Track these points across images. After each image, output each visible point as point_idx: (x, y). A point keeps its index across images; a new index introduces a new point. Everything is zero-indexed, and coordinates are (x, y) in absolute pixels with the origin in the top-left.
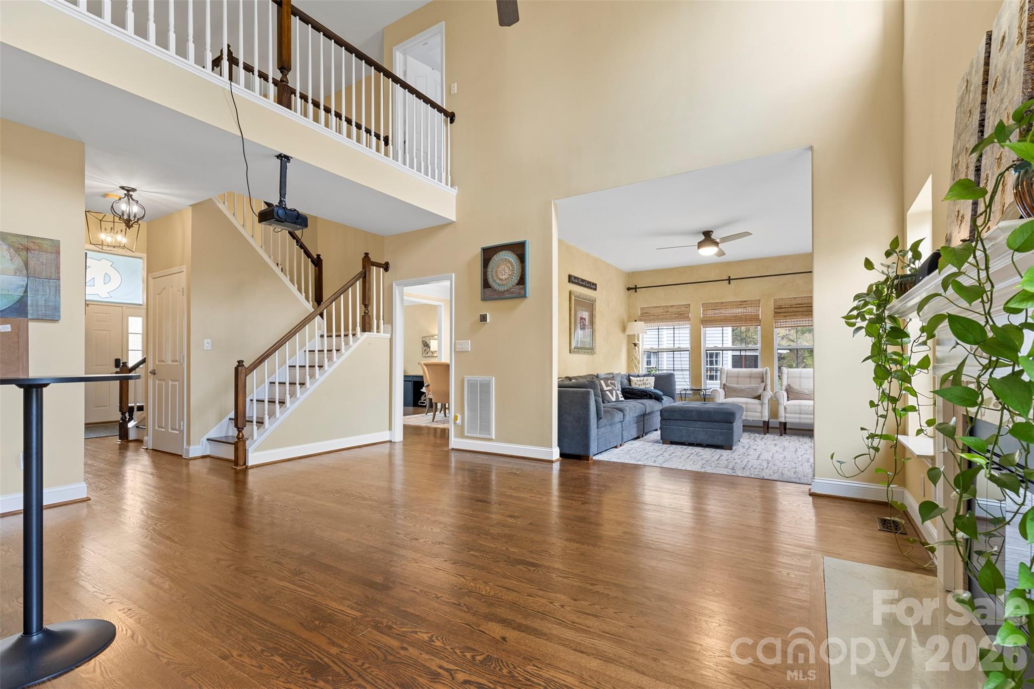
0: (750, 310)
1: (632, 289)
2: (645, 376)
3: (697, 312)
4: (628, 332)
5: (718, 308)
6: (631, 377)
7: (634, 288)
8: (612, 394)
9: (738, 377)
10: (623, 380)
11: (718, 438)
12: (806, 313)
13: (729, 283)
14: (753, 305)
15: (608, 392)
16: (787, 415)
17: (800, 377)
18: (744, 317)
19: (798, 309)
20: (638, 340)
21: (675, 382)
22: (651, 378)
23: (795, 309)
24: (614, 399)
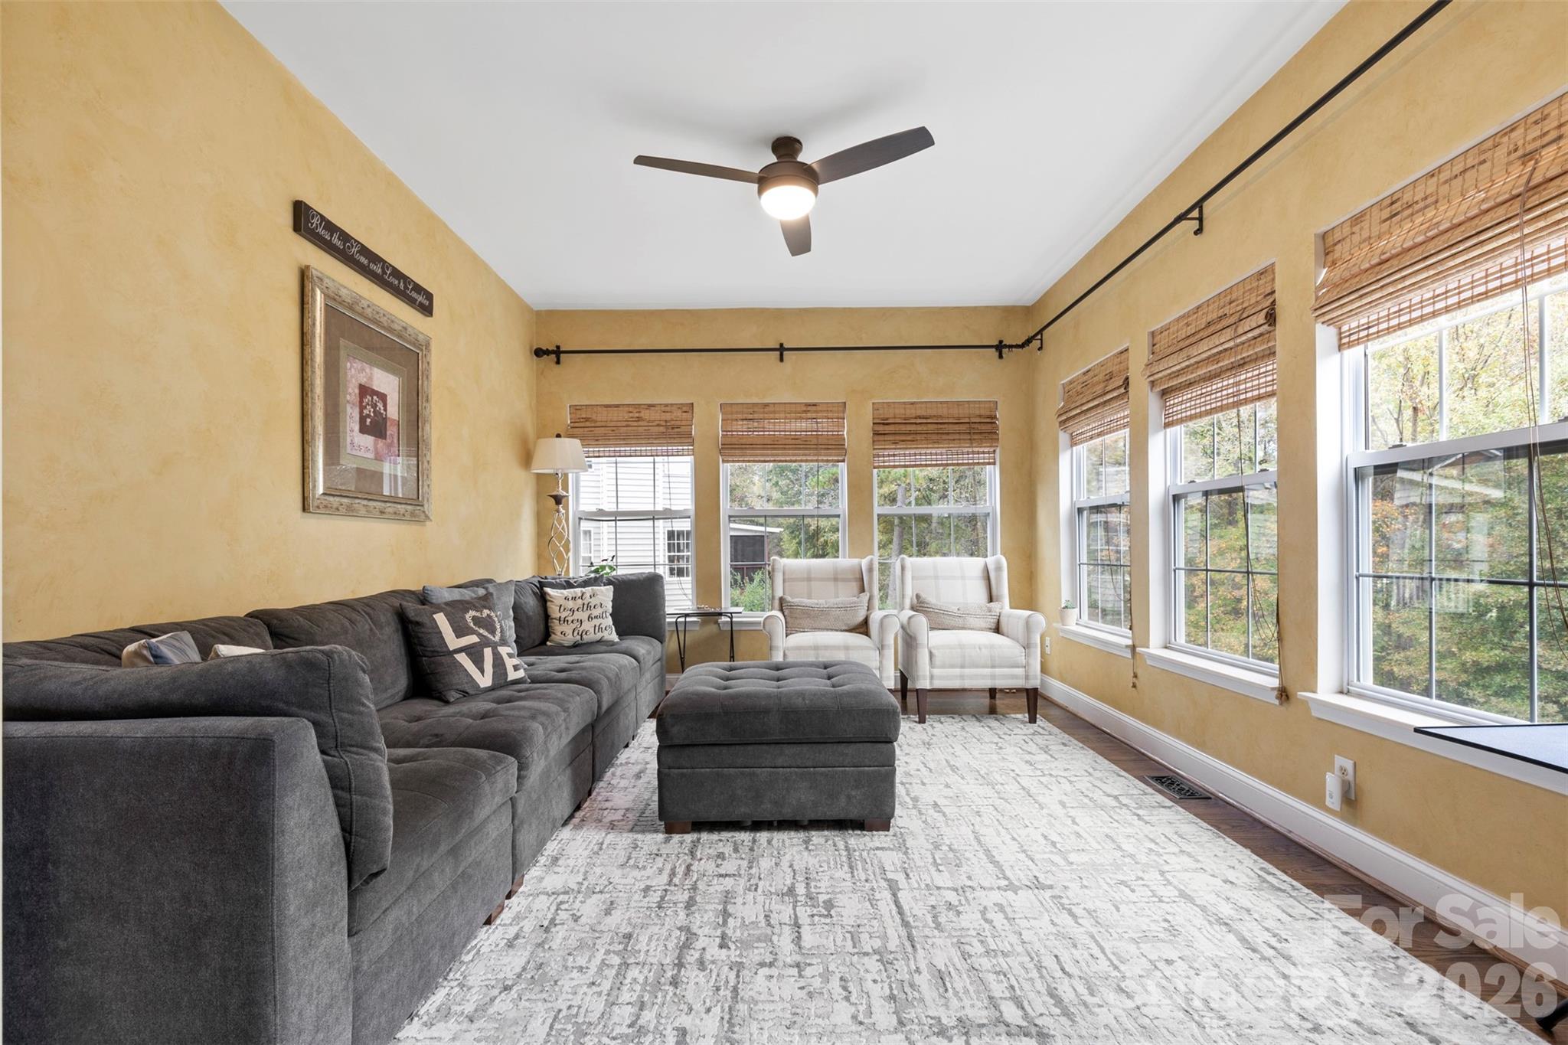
0: (824, 426)
1: (547, 352)
2: (586, 583)
3: (708, 423)
4: (538, 469)
5: (756, 416)
6: (548, 590)
7: (553, 352)
8: (479, 663)
9: (809, 579)
10: (523, 599)
11: (849, 797)
12: (934, 437)
13: (782, 360)
14: (830, 415)
15: (463, 659)
16: (936, 672)
17: (936, 578)
18: (814, 441)
19: (919, 428)
20: (566, 488)
21: (664, 599)
22: (603, 588)
23: (913, 428)
24: (485, 681)
